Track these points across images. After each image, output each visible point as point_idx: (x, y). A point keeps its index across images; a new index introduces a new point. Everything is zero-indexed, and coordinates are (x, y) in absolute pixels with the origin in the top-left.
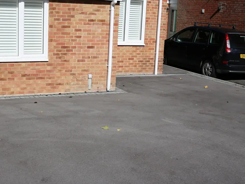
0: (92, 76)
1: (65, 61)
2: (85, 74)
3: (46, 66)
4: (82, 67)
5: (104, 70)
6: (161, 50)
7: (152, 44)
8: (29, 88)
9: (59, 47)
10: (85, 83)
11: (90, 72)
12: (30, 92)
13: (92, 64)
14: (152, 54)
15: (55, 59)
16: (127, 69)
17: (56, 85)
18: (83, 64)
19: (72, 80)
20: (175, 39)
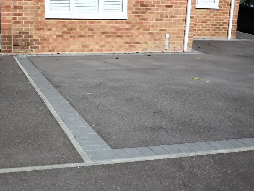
0: (170, 36)
1: (144, 19)
2: (162, 34)
3: (125, 24)
4: (160, 27)
5: (181, 30)
6: (235, 14)
7: (226, 7)
8: (107, 46)
9: (138, 5)
10: (162, 43)
11: (168, 31)
12: (108, 50)
13: (170, 23)
14: (226, 18)
15: (134, 18)
16: (200, 32)
17: (135, 43)
18: (161, 23)
19: (149, 39)
20: (248, 4)
